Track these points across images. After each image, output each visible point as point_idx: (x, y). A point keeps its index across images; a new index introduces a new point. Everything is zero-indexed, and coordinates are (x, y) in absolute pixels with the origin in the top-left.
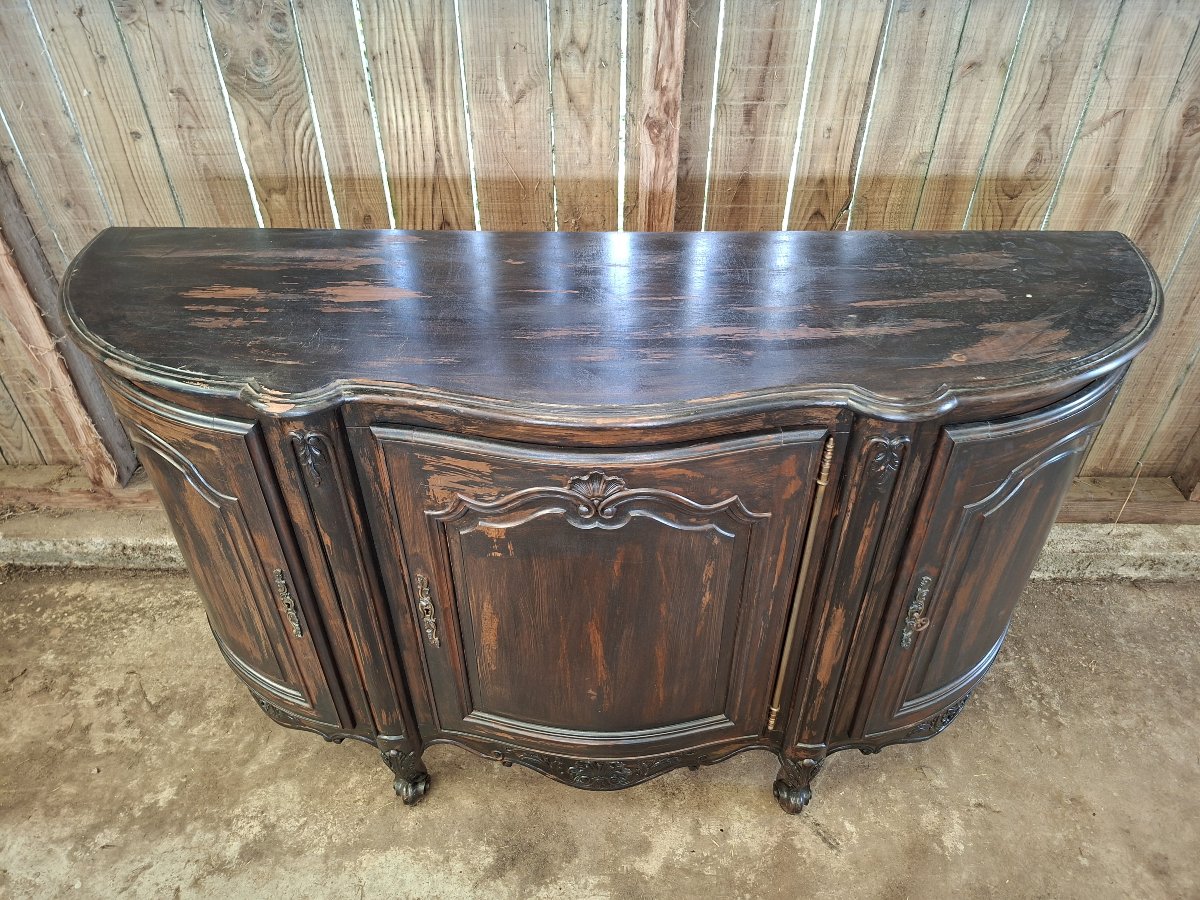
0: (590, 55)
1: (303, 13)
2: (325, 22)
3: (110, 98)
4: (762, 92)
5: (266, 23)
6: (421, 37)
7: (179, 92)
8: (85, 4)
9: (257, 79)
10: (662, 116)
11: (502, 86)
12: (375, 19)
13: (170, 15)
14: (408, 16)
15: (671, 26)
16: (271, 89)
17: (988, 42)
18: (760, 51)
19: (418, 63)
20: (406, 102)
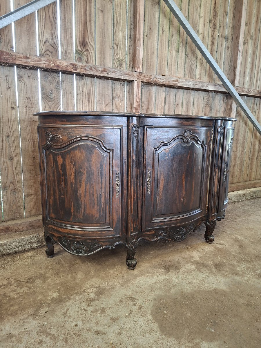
0: (120, 98)
1: (63, 83)
2: (68, 86)
3: (8, 98)
4: (148, 107)
5: (55, 84)
6: (88, 91)
7: (28, 98)
8: (9, 74)
9: (50, 97)
10: (137, 107)
11: (103, 103)
12: (79, 86)
13: (31, 80)
14: (86, 86)
15: (139, 90)
16: (52, 100)
17: (179, 101)
18: (147, 100)
19: (87, 96)
20: (83, 105)
